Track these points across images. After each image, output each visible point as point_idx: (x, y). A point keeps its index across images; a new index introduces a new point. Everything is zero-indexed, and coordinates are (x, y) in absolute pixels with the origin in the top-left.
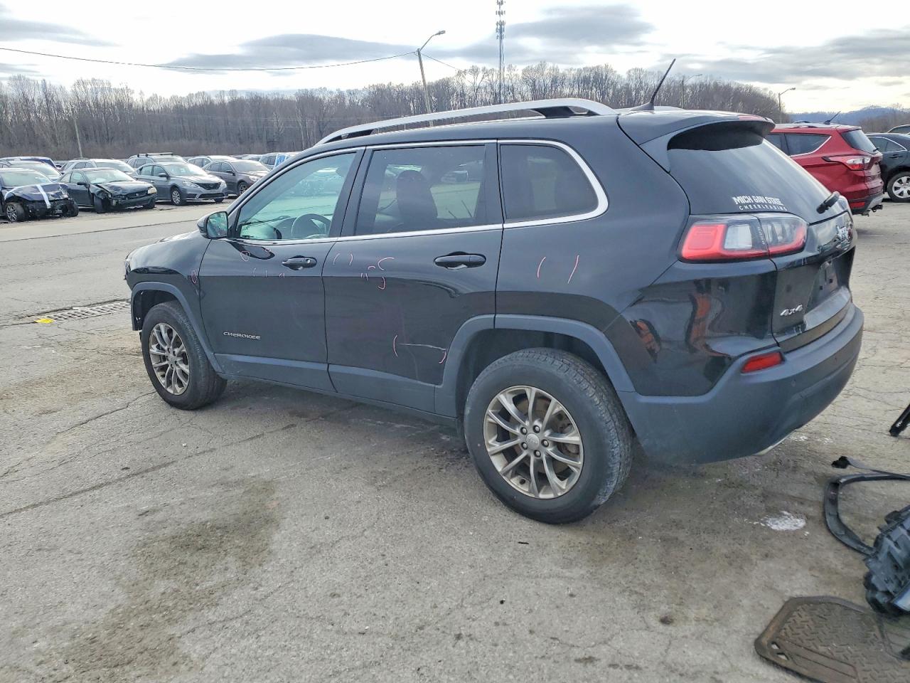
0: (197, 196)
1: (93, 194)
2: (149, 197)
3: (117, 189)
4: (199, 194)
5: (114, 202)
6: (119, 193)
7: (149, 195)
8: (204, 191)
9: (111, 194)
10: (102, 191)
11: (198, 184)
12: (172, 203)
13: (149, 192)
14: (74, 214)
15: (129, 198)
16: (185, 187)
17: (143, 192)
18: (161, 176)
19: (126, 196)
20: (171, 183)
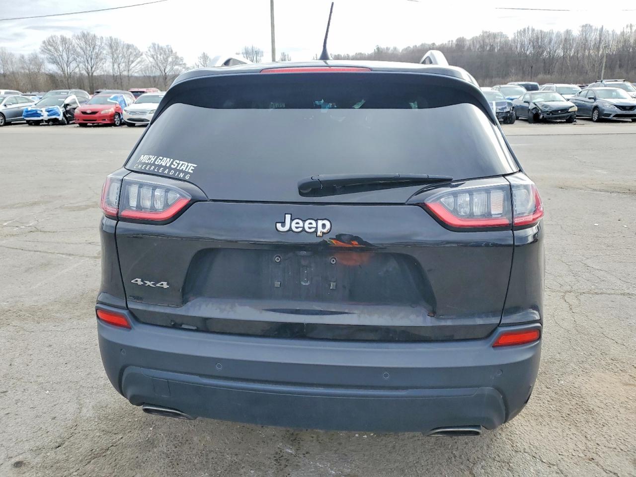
0: (612, 116)
1: (530, 110)
2: (569, 114)
3: (546, 107)
4: (614, 114)
5: (541, 117)
6: (547, 109)
7: (570, 112)
8: (619, 112)
9: (541, 110)
10: (535, 108)
11: (615, 105)
12: (591, 120)
13: (570, 110)
14: (512, 122)
15: (552, 114)
16: (603, 108)
17: (565, 110)
18: (590, 98)
19: (550, 112)
20: (595, 104)
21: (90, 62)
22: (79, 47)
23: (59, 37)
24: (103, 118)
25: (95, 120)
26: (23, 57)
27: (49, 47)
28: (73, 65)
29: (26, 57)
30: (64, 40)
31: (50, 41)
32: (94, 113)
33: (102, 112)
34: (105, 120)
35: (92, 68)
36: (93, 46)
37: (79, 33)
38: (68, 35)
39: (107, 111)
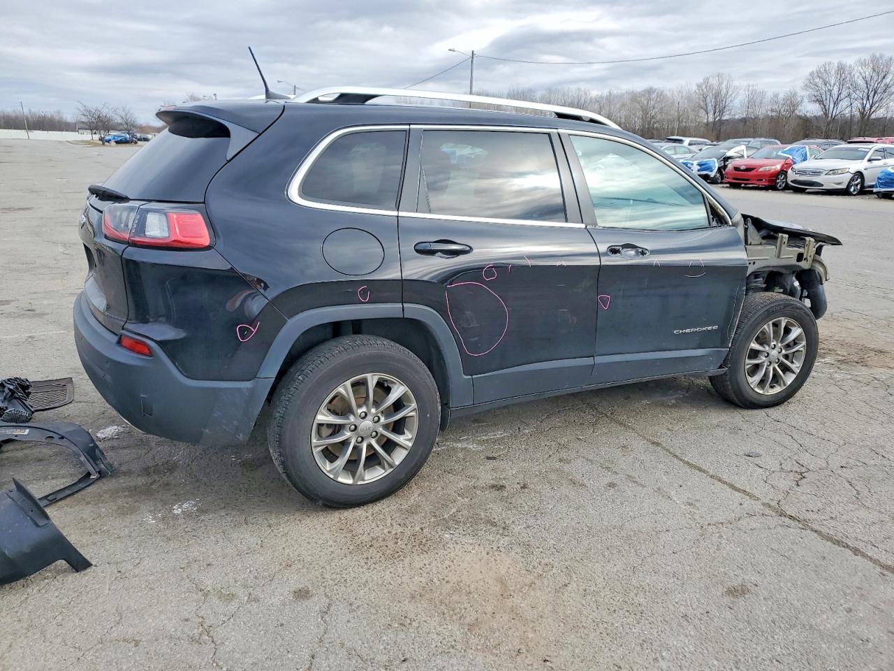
21: (871, 98)
22: (861, 77)
23: (836, 65)
24: (760, 177)
25: (748, 180)
26: (776, 96)
27: (817, 80)
28: (844, 103)
29: (781, 96)
30: (841, 69)
31: (820, 71)
32: (749, 169)
33: (761, 169)
34: (762, 180)
35: (871, 107)
36: (883, 74)
37: (866, 57)
38: (850, 61)
39: (768, 168)
